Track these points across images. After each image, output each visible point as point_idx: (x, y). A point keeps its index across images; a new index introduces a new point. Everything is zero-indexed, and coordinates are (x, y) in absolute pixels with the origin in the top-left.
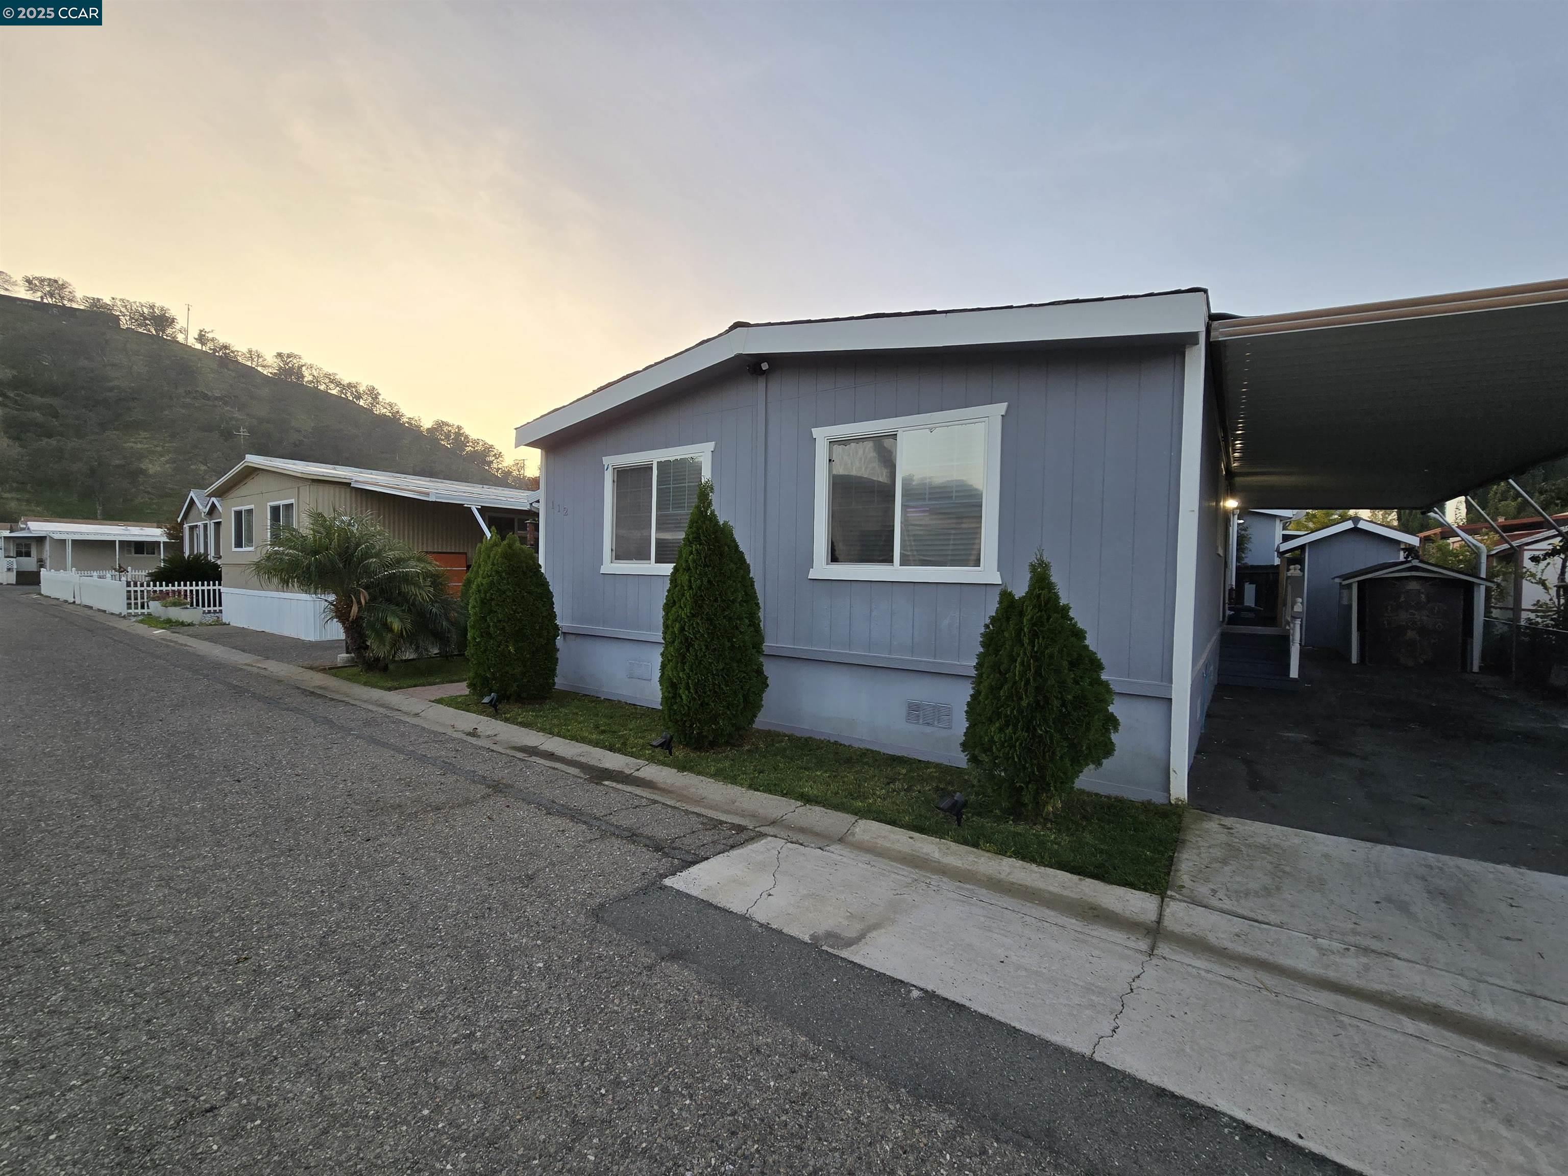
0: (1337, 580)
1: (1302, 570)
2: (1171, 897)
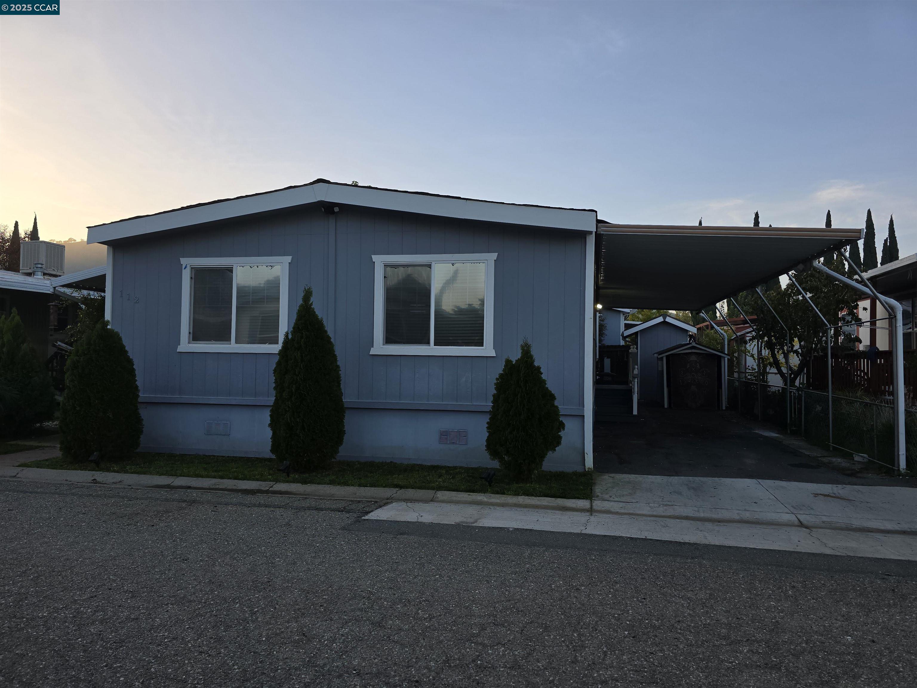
0: (656, 355)
1: (637, 348)
2: (594, 500)
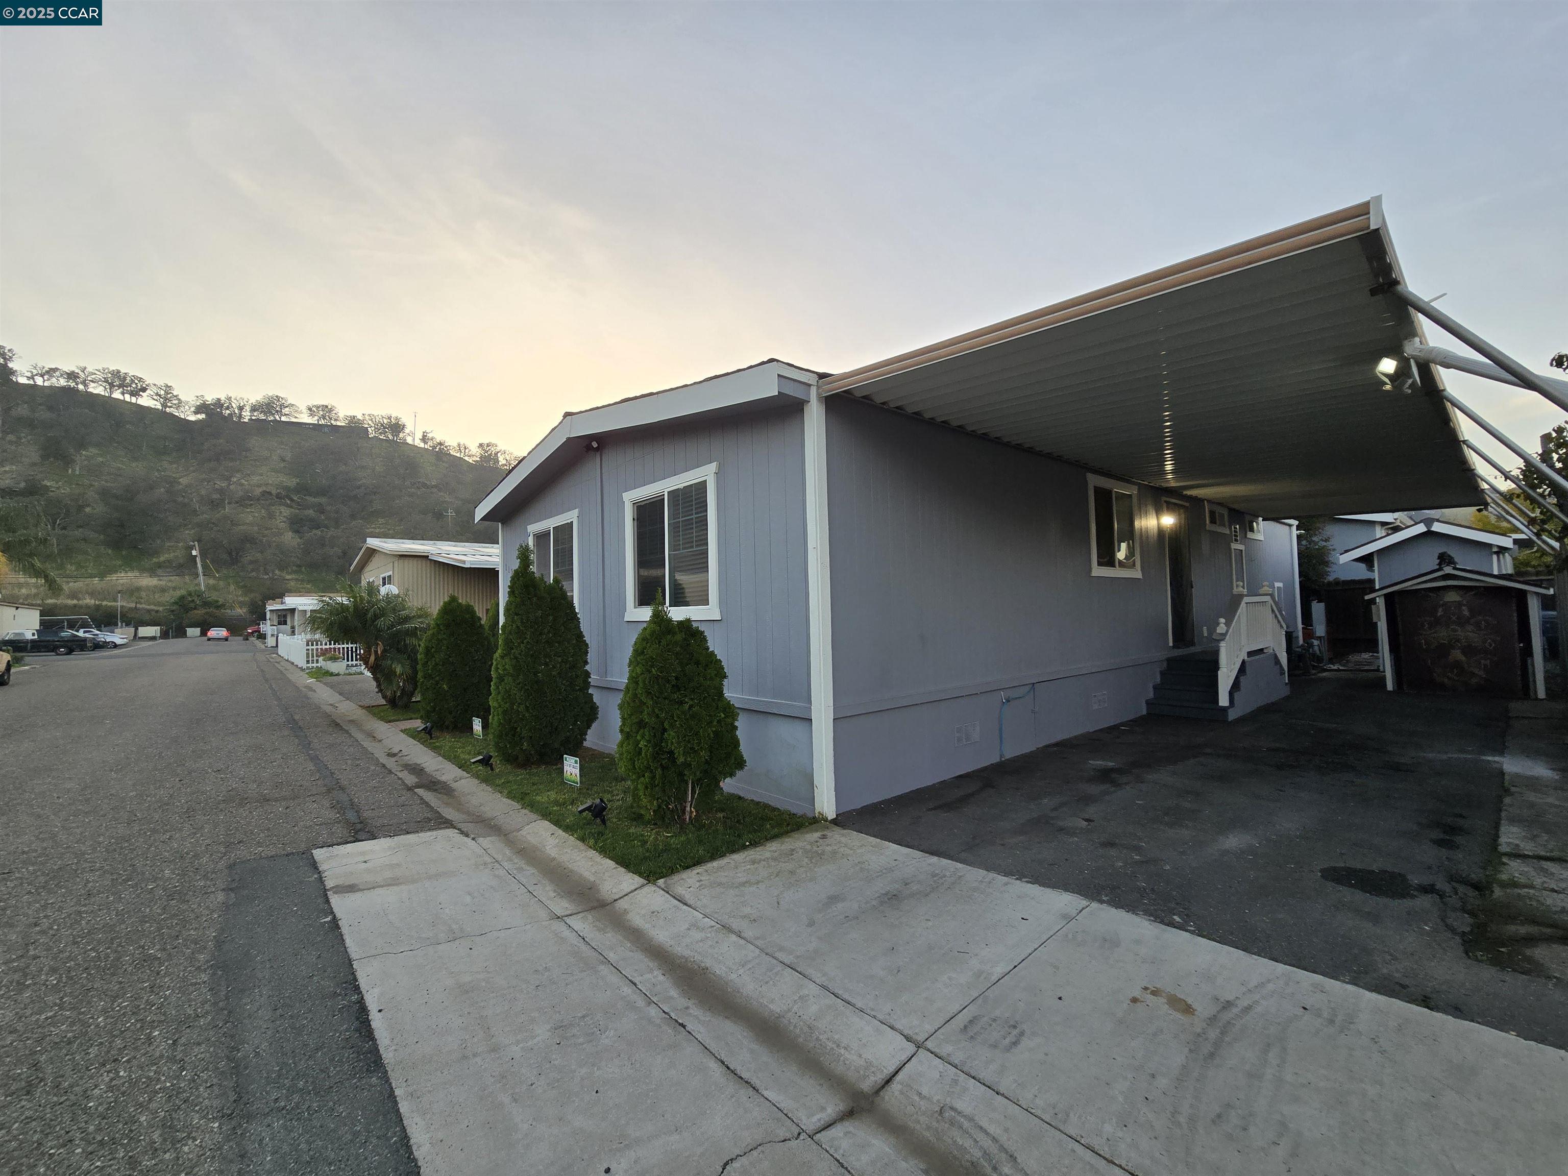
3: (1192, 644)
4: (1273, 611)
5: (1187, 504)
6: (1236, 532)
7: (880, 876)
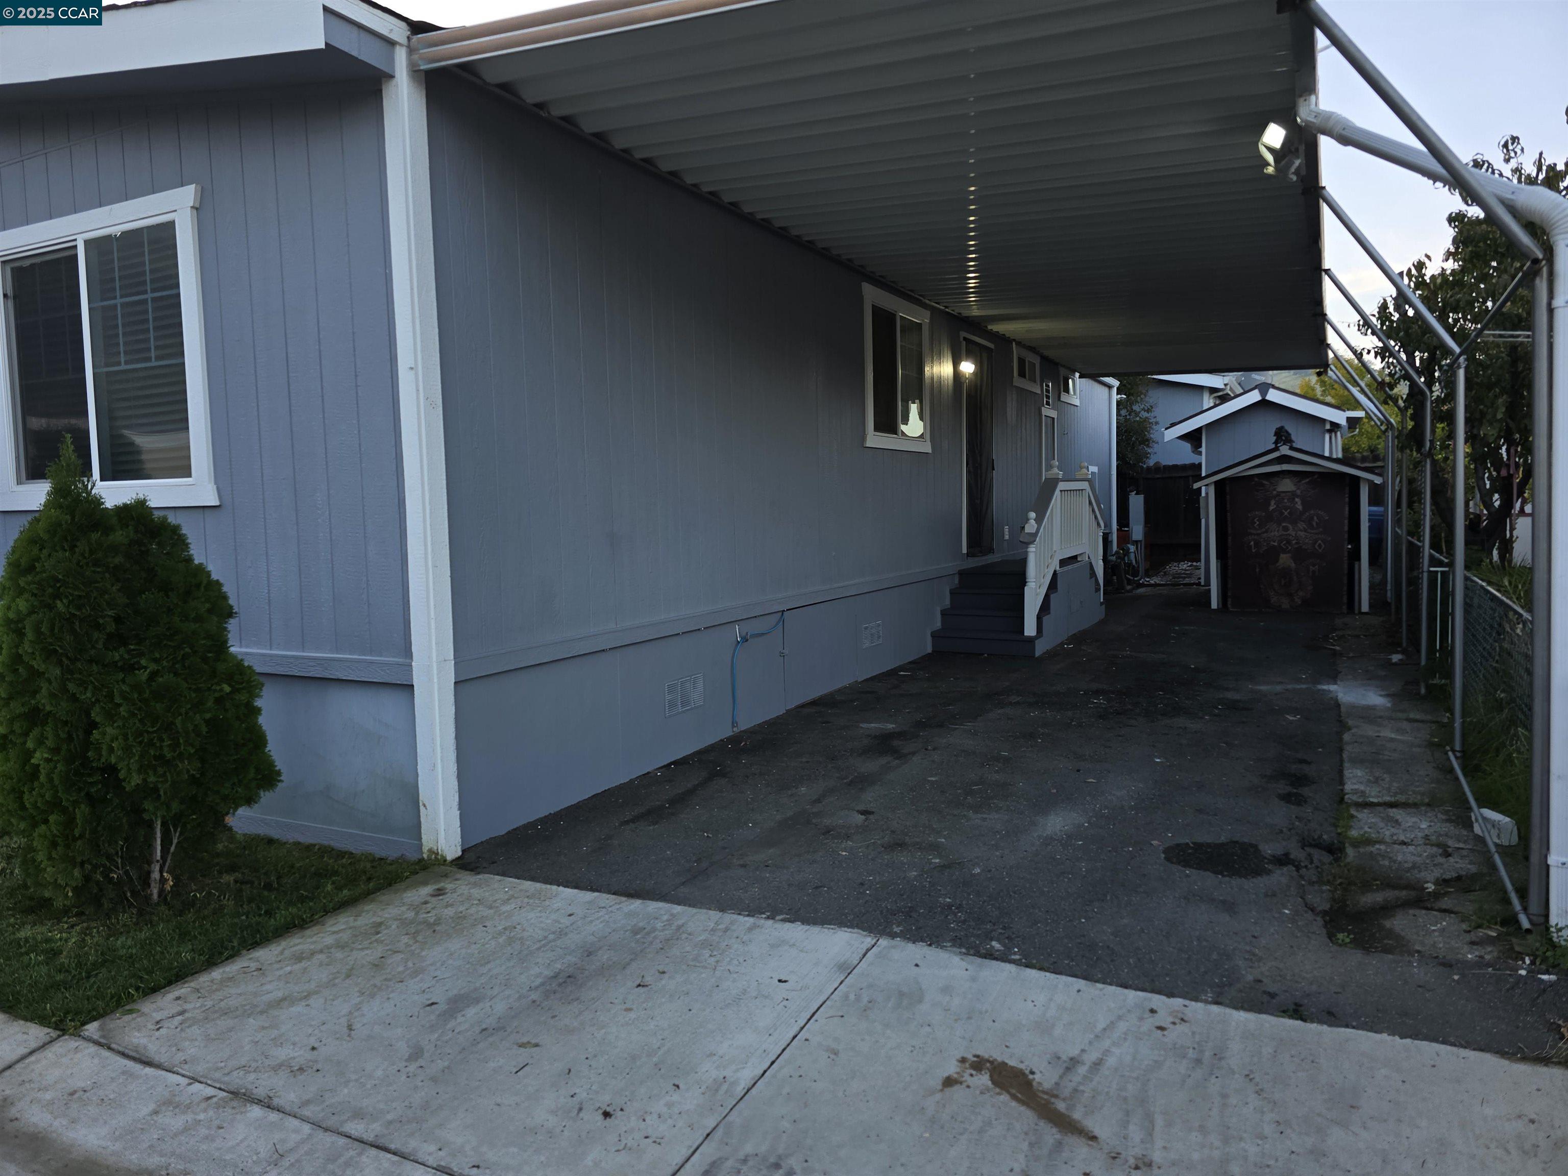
3: (991, 550)
4: (1090, 503)
5: (991, 346)
6: (1048, 391)
7: (544, 946)
